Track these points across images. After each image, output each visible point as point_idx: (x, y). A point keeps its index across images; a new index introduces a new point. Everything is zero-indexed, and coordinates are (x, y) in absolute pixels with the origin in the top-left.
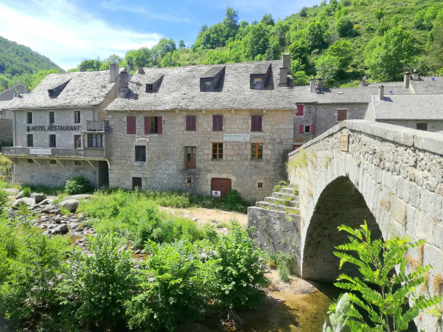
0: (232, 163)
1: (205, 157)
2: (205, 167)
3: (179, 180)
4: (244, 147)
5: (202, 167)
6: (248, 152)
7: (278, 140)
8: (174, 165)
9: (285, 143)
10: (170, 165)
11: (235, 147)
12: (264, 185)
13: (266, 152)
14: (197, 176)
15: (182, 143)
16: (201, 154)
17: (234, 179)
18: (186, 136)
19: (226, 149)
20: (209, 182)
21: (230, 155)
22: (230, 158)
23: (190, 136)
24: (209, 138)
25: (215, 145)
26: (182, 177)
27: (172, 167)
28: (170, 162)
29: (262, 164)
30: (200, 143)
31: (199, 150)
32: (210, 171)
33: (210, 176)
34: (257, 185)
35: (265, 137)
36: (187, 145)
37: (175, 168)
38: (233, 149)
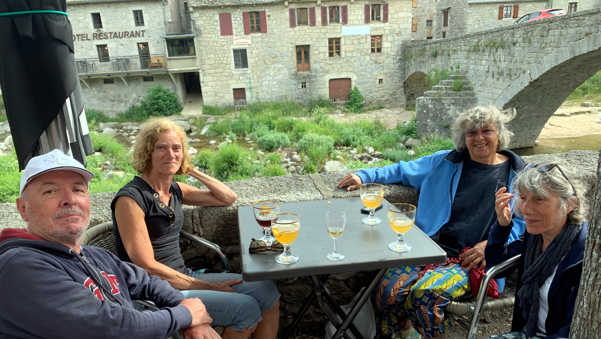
0: (352, 60)
1: (322, 55)
2: (321, 68)
3: (291, 86)
4: (363, 41)
5: (318, 68)
6: (368, 46)
7: (397, 31)
8: (285, 69)
9: (403, 33)
10: (279, 70)
11: (356, 42)
12: (384, 81)
13: (386, 45)
14: (313, 79)
15: (293, 41)
16: (317, 52)
17: (354, 78)
18: (298, 33)
19: (345, 44)
20: (327, 85)
21: (349, 51)
22: (349, 54)
23: (302, 33)
24: (325, 34)
25: (331, 40)
26: (295, 82)
27: (283, 72)
28: (280, 66)
29: (381, 58)
30: (314, 40)
31: (314, 48)
32: (327, 72)
33: (328, 77)
34: (378, 81)
35: (385, 28)
36: (299, 43)
37: (286, 72)
38: (353, 44)
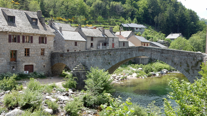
0: (34, 58)
1: (22, 55)
2: (21, 60)
3: (8, 68)
4: (38, 50)
5: (20, 60)
6: (40, 52)
7: (49, 47)
8: (5, 60)
9: (51, 48)
11: (35, 50)
12: (45, 66)
13: (46, 52)
14: (18, 65)
15: (10, 48)
16: (20, 54)
17: (35, 65)
18: (12, 45)
19: (31, 51)
20: (24, 67)
21: (33, 54)
22: (33, 55)
23: (14, 45)
24: (23, 46)
25: (25, 49)
26: (10, 66)
27: (4, 62)
28: (3, 59)
29: (44, 57)
30: (19, 48)
31: (19, 52)
32: (24, 62)
33: (24, 64)
34: (43, 66)
35: (45, 46)
36: (12, 49)
37: (6, 61)
38: (34, 51)
